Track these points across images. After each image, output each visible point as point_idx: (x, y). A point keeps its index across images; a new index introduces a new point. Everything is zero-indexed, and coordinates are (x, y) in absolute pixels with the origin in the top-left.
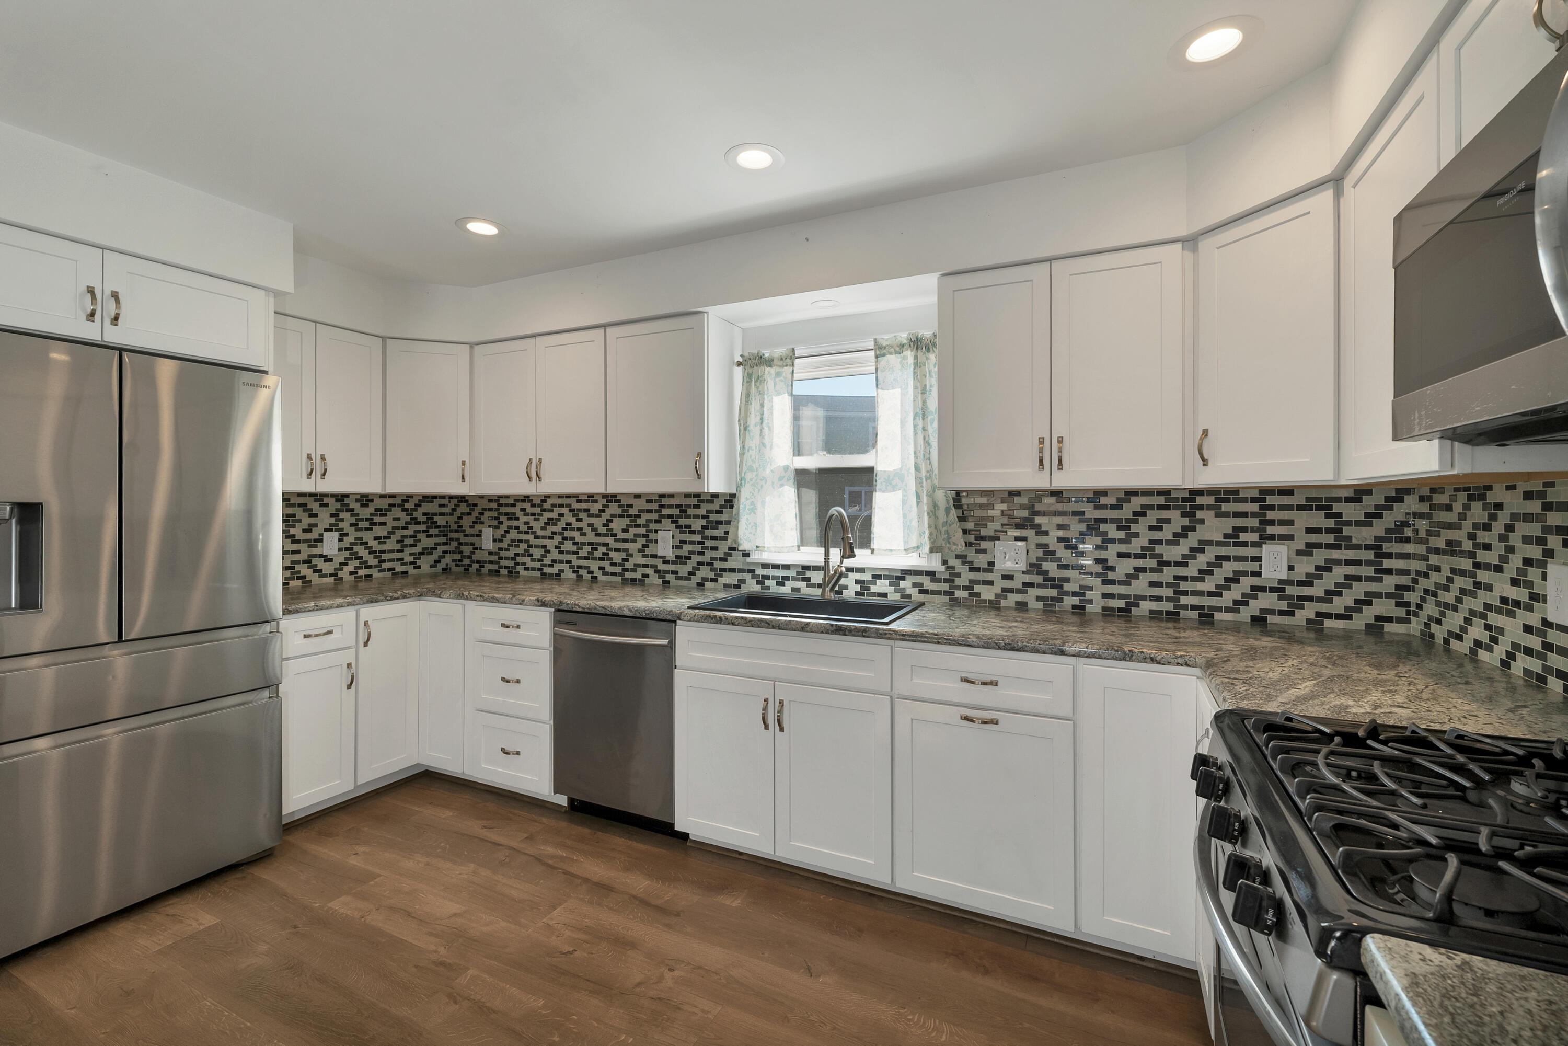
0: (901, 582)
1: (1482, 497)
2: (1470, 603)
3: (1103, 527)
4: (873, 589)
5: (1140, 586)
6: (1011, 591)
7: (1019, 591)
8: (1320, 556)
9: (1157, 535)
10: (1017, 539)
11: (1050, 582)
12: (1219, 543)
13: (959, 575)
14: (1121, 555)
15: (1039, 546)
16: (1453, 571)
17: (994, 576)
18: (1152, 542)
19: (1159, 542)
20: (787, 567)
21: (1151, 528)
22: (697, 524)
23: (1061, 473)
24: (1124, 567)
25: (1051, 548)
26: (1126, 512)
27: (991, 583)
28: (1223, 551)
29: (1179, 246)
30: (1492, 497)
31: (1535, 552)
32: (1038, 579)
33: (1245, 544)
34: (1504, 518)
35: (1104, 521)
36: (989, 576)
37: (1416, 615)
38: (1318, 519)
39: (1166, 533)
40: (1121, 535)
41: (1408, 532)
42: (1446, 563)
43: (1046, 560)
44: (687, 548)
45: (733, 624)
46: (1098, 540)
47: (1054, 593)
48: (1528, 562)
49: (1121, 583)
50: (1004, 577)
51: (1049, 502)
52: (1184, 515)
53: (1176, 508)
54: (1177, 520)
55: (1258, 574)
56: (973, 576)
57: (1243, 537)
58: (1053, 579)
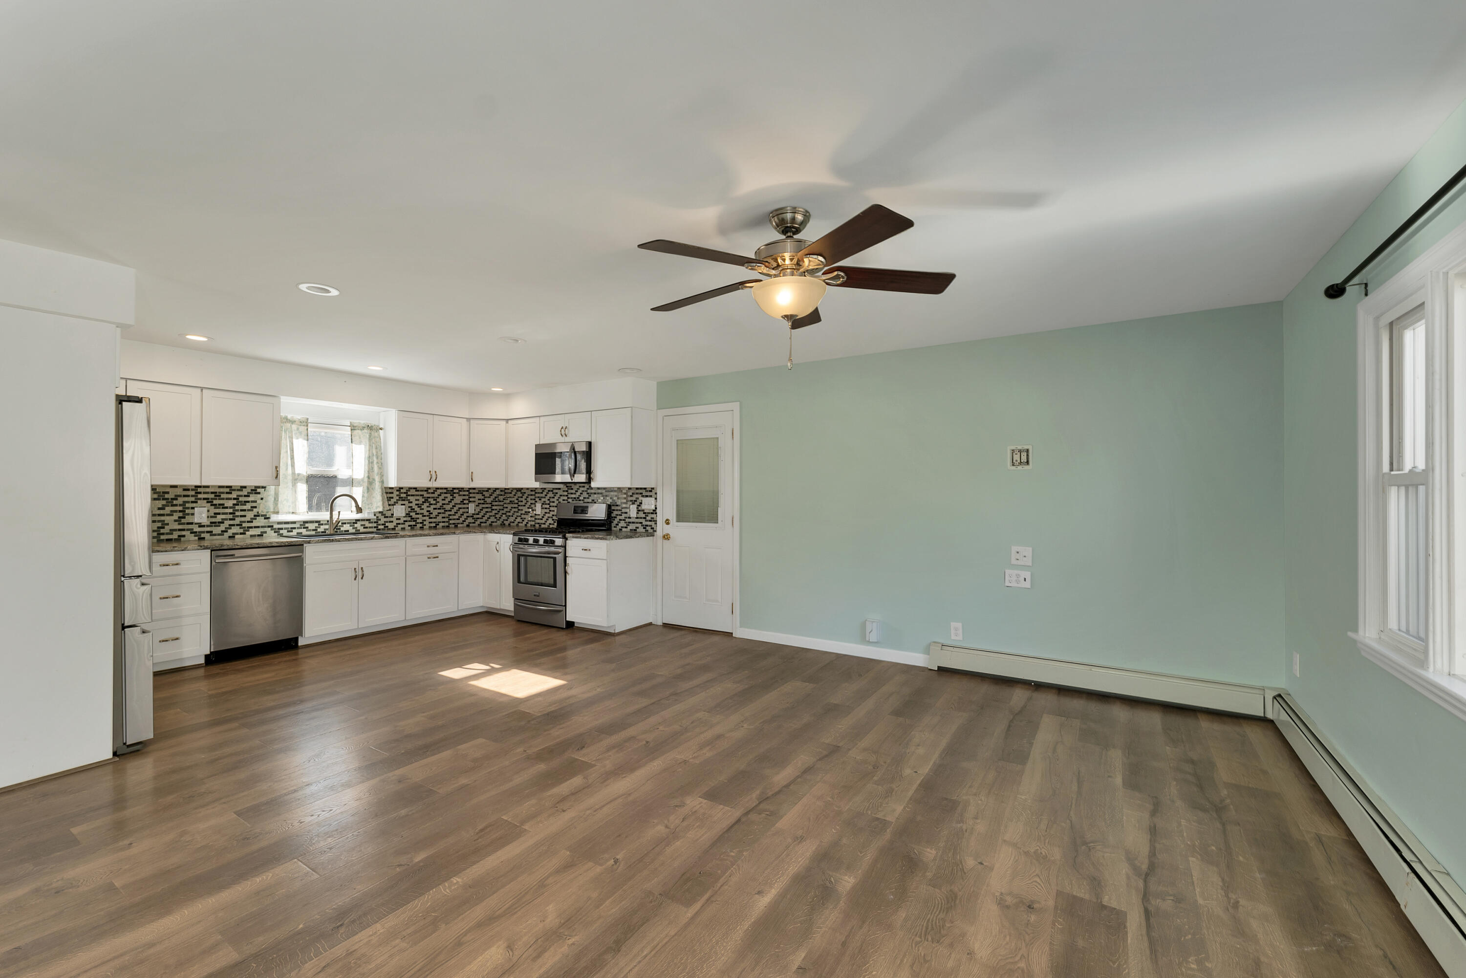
0: (355, 525)
1: (520, 491)
2: (516, 514)
3: (429, 500)
4: (342, 529)
5: (439, 519)
6: (399, 524)
7: (402, 524)
8: (481, 506)
9: (444, 502)
10: (402, 505)
11: (413, 519)
12: (459, 504)
13: (380, 520)
14: (434, 509)
15: (409, 507)
16: (512, 507)
17: (393, 519)
18: (443, 504)
19: (444, 504)
20: (294, 523)
21: (443, 500)
22: (230, 503)
23: (436, 482)
24: (435, 513)
25: (413, 508)
26: (436, 495)
27: (392, 522)
28: (460, 506)
29: (465, 420)
30: (523, 491)
31: (533, 502)
32: (409, 519)
33: (465, 504)
34: (526, 495)
35: (429, 498)
36: (391, 519)
37: (499, 520)
38: (480, 496)
39: (446, 502)
40: (434, 502)
41: (497, 500)
42: (509, 506)
43: (411, 512)
44: (219, 518)
45: (339, 541)
46: (428, 504)
47: (414, 523)
48: (531, 504)
49: (434, 518)
50: (397, 519)
51: (413, 492)
52: (451, 495)
53: (449, 493)
54: (449, 497)
55: (468, 512)
56: (386, 519)
57: (465, 502)
58: (414, 518)
